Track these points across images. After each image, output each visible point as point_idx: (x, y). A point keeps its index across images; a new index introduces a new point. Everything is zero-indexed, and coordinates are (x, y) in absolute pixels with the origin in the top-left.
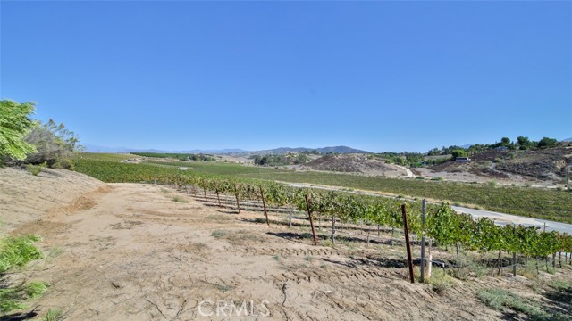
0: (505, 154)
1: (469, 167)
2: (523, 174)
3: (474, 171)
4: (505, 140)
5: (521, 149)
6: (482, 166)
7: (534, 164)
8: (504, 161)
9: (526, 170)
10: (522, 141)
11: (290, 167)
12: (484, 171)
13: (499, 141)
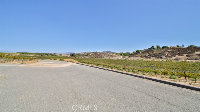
0: (152, 51)
1: (140, 55)
2: (155, 57)
3: (142, 57)
4: (153, 47)
5: (157, 49)
6: (144, 55)
7: (159, 53)
8: (151, 53)
9: (156, 56)
10: (158, 47)
11: (83, 57)
12: (144, 56)
13: (151, 47)
